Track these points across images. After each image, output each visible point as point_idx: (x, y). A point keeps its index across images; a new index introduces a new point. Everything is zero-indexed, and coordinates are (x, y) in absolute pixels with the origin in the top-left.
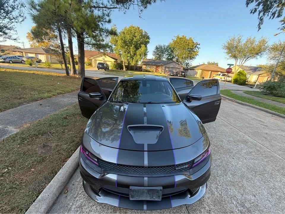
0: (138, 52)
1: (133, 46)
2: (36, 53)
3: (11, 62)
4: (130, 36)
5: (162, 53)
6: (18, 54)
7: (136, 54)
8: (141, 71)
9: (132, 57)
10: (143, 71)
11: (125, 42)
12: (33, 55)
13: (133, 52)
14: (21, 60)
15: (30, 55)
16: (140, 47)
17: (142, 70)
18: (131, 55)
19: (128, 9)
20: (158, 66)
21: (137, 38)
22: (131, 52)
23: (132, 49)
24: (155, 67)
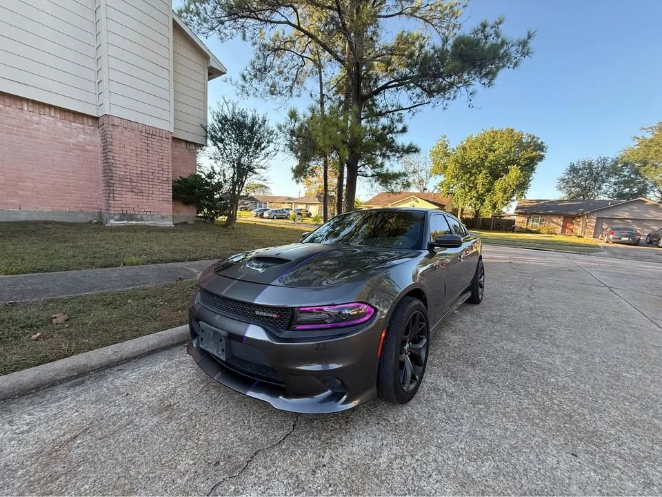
0: (498, 185)
1: (484, 172)
2: (307, 204)
3: (275, 217)
4: (479, 152)
5: (596, 180)
6: (286, 206)
7: (493, 188)
8: (513, 230)
9: (480, 198)
10: (516, 230)
11: (464, 166)
12: (303, 207)
13: (483, 185)
14: (286, 214)
15: (300, 207)
16: (507, 171)
17: (514, 228)
18: (477, 192)
19: (454, 98)
20: (573, 217)
21: (497, 153)
22: (479, 186)
23: (481, 179)
24: (560, 221)
